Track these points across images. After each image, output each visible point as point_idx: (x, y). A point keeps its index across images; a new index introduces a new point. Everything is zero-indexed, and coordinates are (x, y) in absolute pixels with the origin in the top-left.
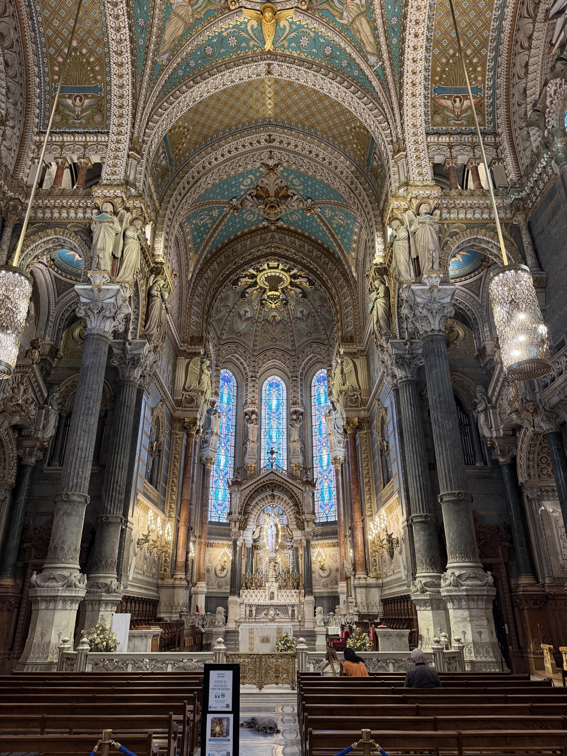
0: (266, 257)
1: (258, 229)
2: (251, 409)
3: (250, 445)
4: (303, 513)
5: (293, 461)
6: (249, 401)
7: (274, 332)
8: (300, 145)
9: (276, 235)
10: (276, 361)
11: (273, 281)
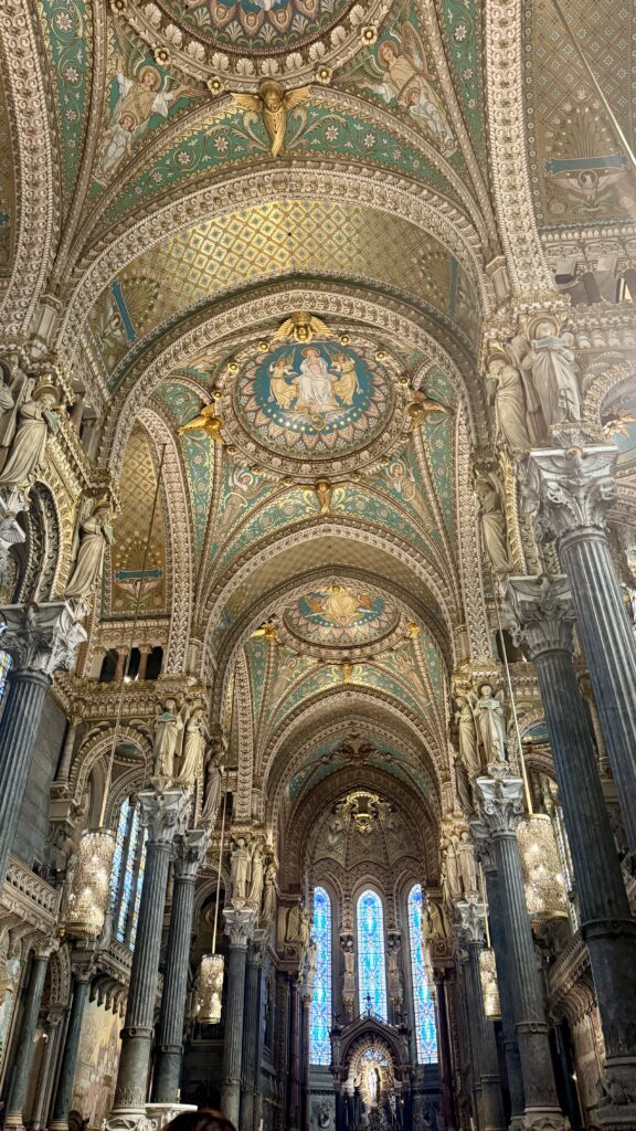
0: (355, 789)
1: (345, 767)
2: (346, 934)
6: (344, 924)
7: (366, 844)
8: (377, 729)
9: (363, 772)
10: (370, 876)
11: (363, 800)
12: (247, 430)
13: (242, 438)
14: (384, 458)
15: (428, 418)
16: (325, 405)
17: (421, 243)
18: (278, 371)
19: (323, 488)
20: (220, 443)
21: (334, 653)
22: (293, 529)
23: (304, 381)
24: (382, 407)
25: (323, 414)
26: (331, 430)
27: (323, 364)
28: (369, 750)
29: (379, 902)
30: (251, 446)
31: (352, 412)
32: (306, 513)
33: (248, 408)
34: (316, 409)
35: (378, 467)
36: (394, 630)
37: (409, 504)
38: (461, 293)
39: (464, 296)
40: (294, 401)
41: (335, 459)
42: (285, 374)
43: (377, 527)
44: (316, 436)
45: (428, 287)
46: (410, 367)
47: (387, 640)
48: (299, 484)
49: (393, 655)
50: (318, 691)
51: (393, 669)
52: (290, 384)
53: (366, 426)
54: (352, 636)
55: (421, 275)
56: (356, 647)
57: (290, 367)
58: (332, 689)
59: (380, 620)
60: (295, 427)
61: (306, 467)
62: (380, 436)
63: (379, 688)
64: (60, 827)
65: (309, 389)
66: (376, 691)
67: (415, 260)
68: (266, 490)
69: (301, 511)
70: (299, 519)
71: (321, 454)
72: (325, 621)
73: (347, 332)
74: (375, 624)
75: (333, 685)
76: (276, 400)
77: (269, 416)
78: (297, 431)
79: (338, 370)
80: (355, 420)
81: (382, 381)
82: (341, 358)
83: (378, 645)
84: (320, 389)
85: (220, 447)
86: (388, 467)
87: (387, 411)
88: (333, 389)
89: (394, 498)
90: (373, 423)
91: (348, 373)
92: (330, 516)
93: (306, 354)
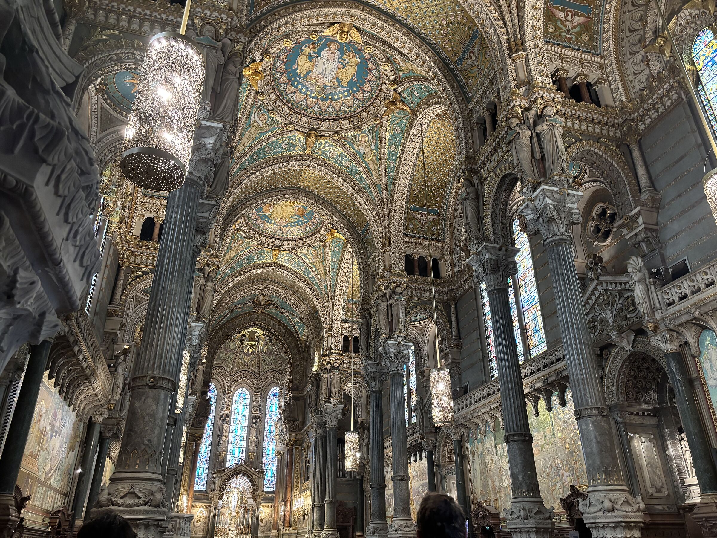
0: (252, 326)
1: (249, 312)
2: (225, 413)
3: (223, 439)
4: (257, 491)
5: (250, 450)
6: (225, 407)
7: (247, 360)
8: (283, 293)
9: (260, 317)
10: (245, 380)
11: (253, 334)
12: (274, 84)
13: (269, 89)
14: (359, 128)
15: (396, 112)
16: (327, 81)
17: (454, 13)
18: (306, 50)
19: (313, 138)
20: (255, 88)
21: (270, 241)
22: (285, 159)
23: (320, 61)
24: (367, 95)
25: (325, 87)
26: (327, 99)
27: (338, 54)
28: (270, 304)
29: (248, 396)
30: (273, 96)
31: (344, 92)
32: (295, 150)
33: (279, 69)
34: (321, 82)
35: (352, 133)
36: (315, 234)
37: (366, 163)
38: (471, 55)
39: (473, 57)
40: (308, 73)
41: (325, 120)
42: (310, 53)
43: (341, 172)
44: (316, 100)
45: (447, 41)
46: (400, 77)
47: (308, 240)
48: (297, 130)
49: (309, 249)
50: (253, 263)
51: (307, 258)
52: (311, 61)
53: (351, 104)
54: (285, 232)
55: (445, 32)
56: (286, 240)
57: (315, 50)
58: (263, 264)
59: (306, 226)
60: (304, 90)
61: (304, 119)
62: (359, 113)
63: (293, 268)
64: (113, 336)
65: (321, 68)
66: (291, 270)
67: (445, 22)
68: (274, 128)
69: (292, 148)
70: (290, 153)
71: (316, 113)
72: (269, 219)
73: (371, 45)
74: (302, 228)
75: (265, 261)
76: (297, 69)
77: (289, 77)
78: (305, 93)
79: (346, 62)
80: (346, 97)
81: (373, 79)
82: (351, 55)
83: (301, 242)
84: (328, 71)
85: (254, 92)
86: (359, 135)
87: (370, 99)
88: (337, 72)
89: (358, 156)
90: (357, 103)
91: (351, 66)
92: (311, 157)
93: (329, 45)
